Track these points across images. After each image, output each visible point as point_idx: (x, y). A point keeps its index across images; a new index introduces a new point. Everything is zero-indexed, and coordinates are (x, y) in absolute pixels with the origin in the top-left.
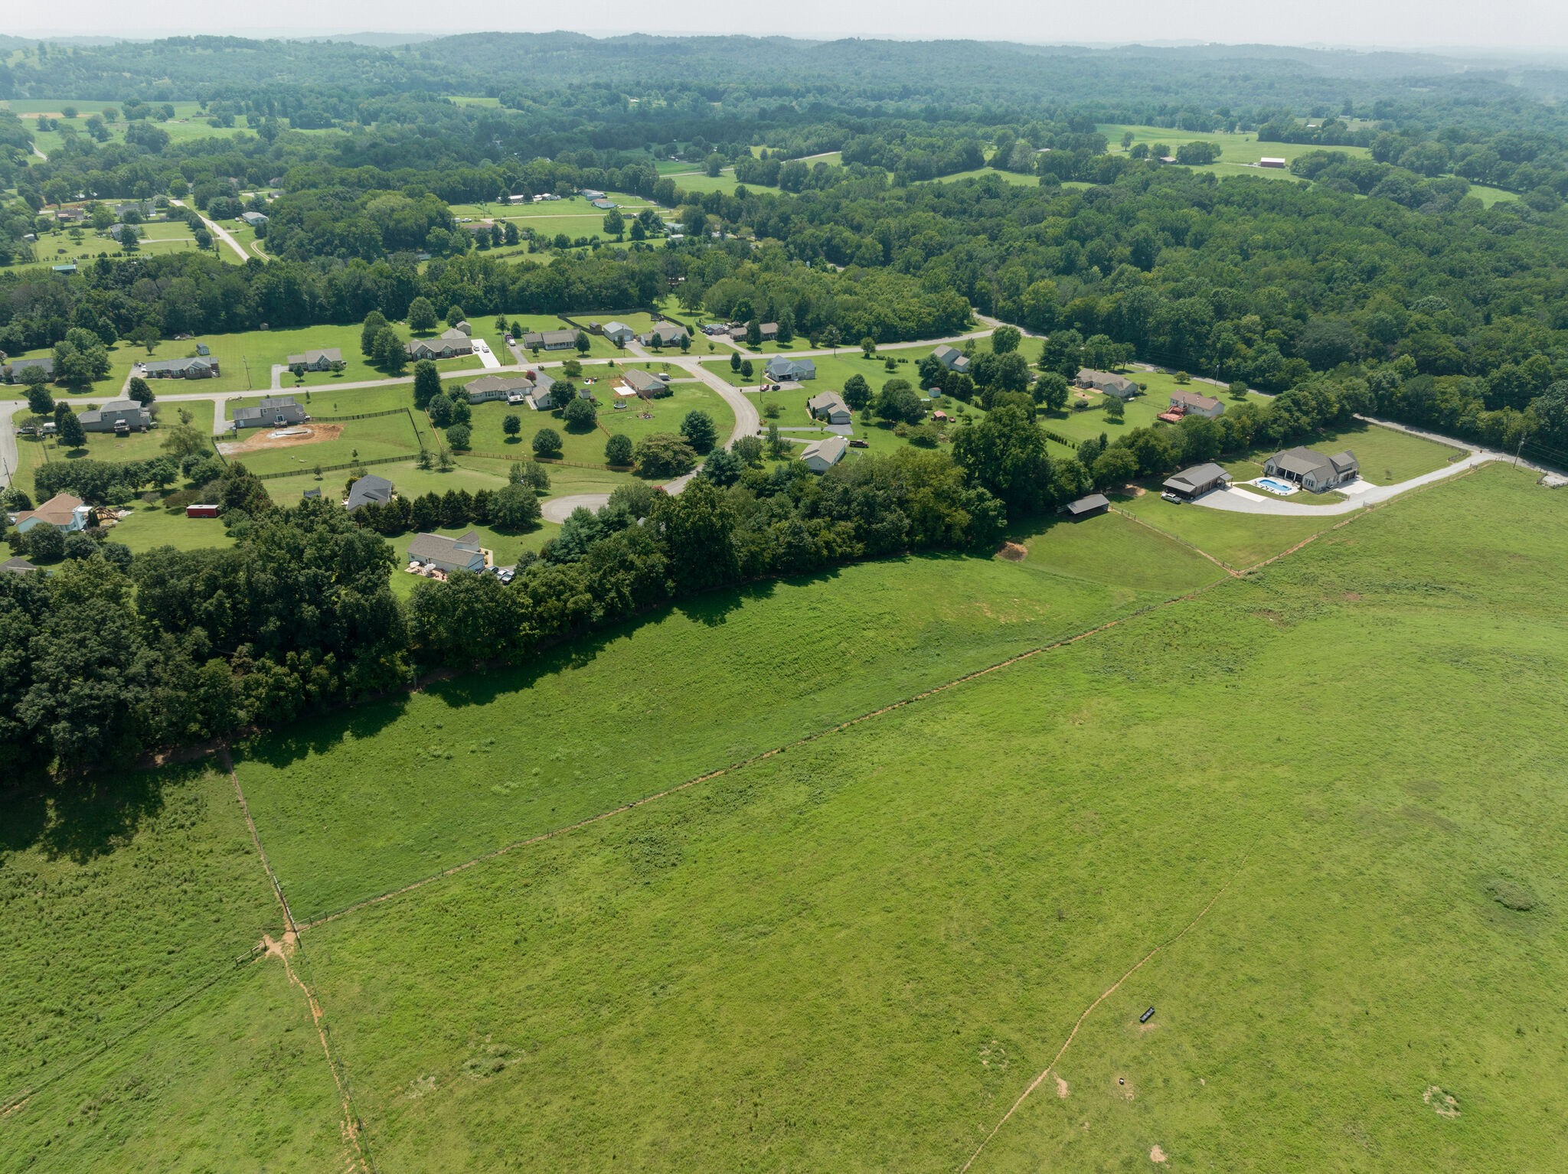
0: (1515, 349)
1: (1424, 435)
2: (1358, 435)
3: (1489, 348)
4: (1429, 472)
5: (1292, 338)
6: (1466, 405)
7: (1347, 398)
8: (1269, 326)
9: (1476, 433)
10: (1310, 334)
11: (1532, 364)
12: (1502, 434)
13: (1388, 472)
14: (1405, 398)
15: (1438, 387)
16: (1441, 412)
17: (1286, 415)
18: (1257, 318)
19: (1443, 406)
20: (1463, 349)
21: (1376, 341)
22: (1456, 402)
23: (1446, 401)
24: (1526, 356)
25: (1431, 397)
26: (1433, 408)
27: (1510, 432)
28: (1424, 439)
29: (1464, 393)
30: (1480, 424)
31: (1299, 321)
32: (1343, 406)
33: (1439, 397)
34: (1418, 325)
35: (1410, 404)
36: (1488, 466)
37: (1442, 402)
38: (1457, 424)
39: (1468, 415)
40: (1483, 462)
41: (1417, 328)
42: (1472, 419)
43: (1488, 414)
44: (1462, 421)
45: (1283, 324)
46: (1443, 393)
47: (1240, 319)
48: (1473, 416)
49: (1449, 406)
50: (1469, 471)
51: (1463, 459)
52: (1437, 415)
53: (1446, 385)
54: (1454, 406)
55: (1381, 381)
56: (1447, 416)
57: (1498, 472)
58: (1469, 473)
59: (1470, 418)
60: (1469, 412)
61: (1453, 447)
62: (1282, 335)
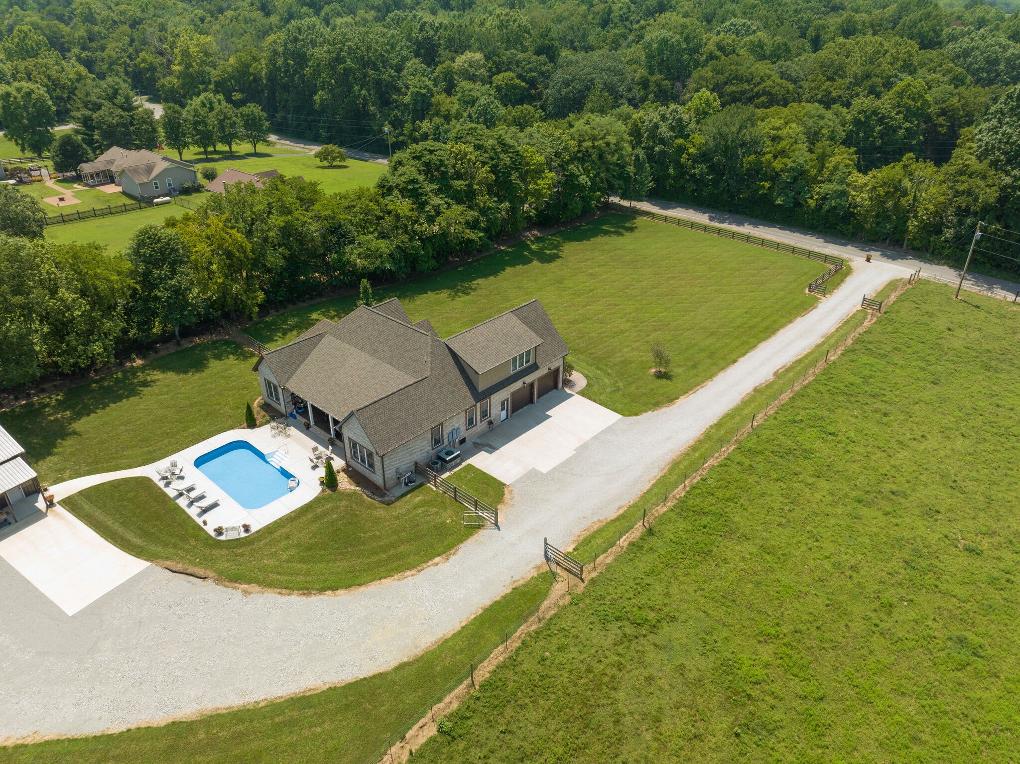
0: (868, 76)
1: (746, 229)
3: (831, 79)
4: (769, 331)
6: (822, 159)
8: (499, 68)
9: (850, 217)
11: (900, 95)
12: (905, 216)
14: (704, 156)
15: (764, 128)
16: (775, 177)
17: (403, 206)
18: (478, 56)
19: (777, 165)
20: (795, 81)
21: (657, 77)
22: (802, 156)
23: (783, 153)
24: (888, 85)
25: (752, 146)
26: (757, 172)
28: (748, 238)
29: (813, 137)
30: (858, 198)
32: (571, 178)
33: (768, 147)
34: (721, 48)
35: (712, 168)
36: (900, 299)
37: (775, 157)
38: (810, 201)
39: (830, 181)
40: (882, 290)
41: (719, 53)
42: (840, 188)
43: (870, 174)
44: (818, 193)
45: (518, 63)
46: (775, 139)
47: (453, 60)
48: (841, 182)
49: (790, 165)
50: (865, 318)
51: (836, 286)
52: (767, 185)
53: (778, 123)
54: (799, 164)
55: (656, 126)
56: (788, 186)
57: (931, 315)
58: (867, 323)
59: (834, 186)
60: (832, 174)
61: (810, 254)
62: (518, 81)
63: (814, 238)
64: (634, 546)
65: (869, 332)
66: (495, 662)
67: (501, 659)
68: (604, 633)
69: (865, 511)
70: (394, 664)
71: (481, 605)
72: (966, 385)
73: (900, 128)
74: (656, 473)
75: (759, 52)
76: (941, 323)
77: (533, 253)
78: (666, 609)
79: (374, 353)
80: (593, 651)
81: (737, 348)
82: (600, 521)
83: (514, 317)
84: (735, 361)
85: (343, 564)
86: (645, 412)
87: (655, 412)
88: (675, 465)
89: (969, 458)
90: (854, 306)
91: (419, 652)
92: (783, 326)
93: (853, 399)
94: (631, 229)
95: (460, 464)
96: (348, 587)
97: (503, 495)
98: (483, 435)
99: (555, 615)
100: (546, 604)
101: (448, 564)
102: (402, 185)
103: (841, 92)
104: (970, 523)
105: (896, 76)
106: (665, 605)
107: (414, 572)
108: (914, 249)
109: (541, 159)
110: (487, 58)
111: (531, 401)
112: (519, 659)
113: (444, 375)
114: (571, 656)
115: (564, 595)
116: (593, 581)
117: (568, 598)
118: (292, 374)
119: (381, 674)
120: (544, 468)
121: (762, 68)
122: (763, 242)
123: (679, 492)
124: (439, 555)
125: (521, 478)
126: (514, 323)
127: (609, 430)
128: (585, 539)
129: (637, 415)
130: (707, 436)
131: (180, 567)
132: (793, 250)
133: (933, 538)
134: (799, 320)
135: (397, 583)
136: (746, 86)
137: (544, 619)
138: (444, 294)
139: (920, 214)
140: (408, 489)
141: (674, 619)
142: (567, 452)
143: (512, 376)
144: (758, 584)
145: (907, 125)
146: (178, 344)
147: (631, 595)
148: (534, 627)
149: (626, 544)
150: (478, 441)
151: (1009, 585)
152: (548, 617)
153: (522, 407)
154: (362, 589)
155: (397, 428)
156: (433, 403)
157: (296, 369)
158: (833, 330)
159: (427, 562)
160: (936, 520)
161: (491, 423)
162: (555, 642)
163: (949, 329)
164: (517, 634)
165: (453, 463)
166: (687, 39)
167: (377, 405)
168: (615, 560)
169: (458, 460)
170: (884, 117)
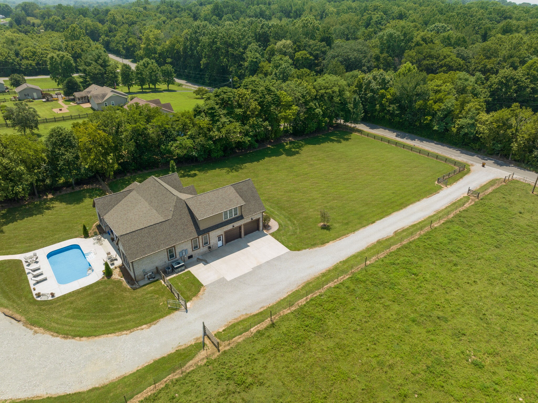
0: (511, 57)
1: (415, 143)
2: (335, 146)
3: (488, 58)
4: (403, 205)
5: (316, 57)
6: (463, 104)
7: (319, 98)
8: (299, 48)
9: (476, 139)
10: (330, 53)
11: (530, 68)
12: (510, 141)
13: (324, 216)
14: (395, 100)
15: (431, 85)
16: (434, 115)
17: (204, 122)
18: (289, 42)
19: (436, 107)
20: (464, 58)
21: (385, 55)
22: (451, 102)
23: (440, 100)
24: (523, 62)
25: (422, 95)
26: (424, 111)
27: (522, 138)
28: (412, 149)
29: (462, 91)
30: (481, 128)
31: (324, 43)
32: (310, 109)
33: (433, 96)
34: (424, 40)
35: (401, 108)
36: (495, 192)
37: (435, 102)
38: (453, 129)
39: (466, 117)
40: (485, 185)
41: (422, 42)
42: (471, 122)
43: (491, 114)
44: (458, 125)
45: (310, 46)
46: (437, 92)
47: (275, 44)
48: (472, 118)
49: (443, 107)
50: (467, 201)
51: (456, 180)
52: (429, 118)
53: (439, 82)
54: (448, 107)
55: (370, 82)
56: (442, 119)
57: (511, 203)
58: (467, 205)
59: (469, 121)
60: (467, 113)
61: (446, 160)
62: (308, 55)
63: (455, 151)
64: (260, 333)
65: (466, 211)
66: (145, 396)
67: (149, 394)
68: (216, 387)
69: (415, 328)
70: (90, 387)
71: (154, 358)
72: (518, 250)
73: (528, 87)
74: (294, 288)
75: (447, 42)
76: (517, 208)
77: (285, 150)
78: (260, 377)
79: (150, 203)
80: (204, 397)
81: (378, 214)
82: (246, 314)
83: (232, 188)
84: (374, 222)
85: (92, 322)
86: (305, 249)
87: (311, 250)
88: (308, 283)
89: (501, 299)
90: (463, 194)
91: (106, 382)
92: (412, 203)
93: (438, 253)
94: (347, 139)
95: (184, 270)
96: (89, 336)
97: (199, 291)
98: (204, 254)
99: (193, 370)
100: (191, 362)
101: (149, 330)
102: (206, 110)
103: (492, 66)
104: (483, 345)
105: (529, 57)
106: (261, 374)
107: (128, 332)
108: (515, 160)
109: (290, 99)
110: (295, 43)
111: (240, 237)
112: (159, 396)
113: (180, 219)
114: (190, 398)
115: (203, 359)
116: (225, 352)
117: (205, 361)
118: (109, 211)
119: (79, 393)
120: (229, 278)
121: (446, 51)
122: (420, 151)
123: (302, 302)
124: (146, 324)
125: (214, 282)
126: (231, 192)
127: (278, 258)
128: (232, 325)
129: (299, 250)
130: (335, 268)
131: (10, 313)
132: (437, 157)
133: (453, 352)
134: (425, 199)
135: (116, 337)
136: (434, 61)
137: (185, 372)
138: (224, 171)
139: (519, 139)
140: (149, 282)
141: (261, 384)
142: (246, 270)
143: (224, 222)
144: (324, 368)
145: (532, 86)
146: (73, 189)
147: (243, 365)
148: (177, 377)
149: (255, 331)
150: (200, 258)
151: (495, 393)
152: (188, 371)
153: (234, 239)
154: (96, 339)
155: (144, 247)
156: (170, 235)
157: (112, 208)
158: (444, 207)
159: (138, 327)
160: (461, 340)
161: (210, 248)
162: (185, 388)
163: (520, 213)
164: (165, 380)
165: (180, 269)
166: (405, 35)
167: (134, 234)
168: (244, 340)
169: (183, 268)
170: (518, 81)
